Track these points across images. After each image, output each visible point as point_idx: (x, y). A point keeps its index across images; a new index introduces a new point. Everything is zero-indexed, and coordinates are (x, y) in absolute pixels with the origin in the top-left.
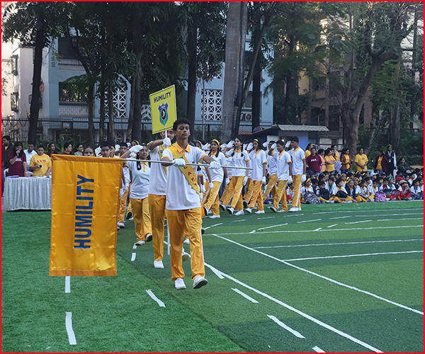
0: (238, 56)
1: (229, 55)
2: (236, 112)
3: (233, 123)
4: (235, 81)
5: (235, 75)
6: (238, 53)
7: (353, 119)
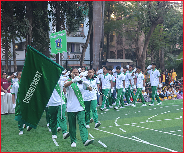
0: (101, 20)
1: (96, 19)
2: (101, 51)
3: (100, 58)
4: (100, 34)
5: (100, 30)
6: (101, 18)
7: (142, 56)
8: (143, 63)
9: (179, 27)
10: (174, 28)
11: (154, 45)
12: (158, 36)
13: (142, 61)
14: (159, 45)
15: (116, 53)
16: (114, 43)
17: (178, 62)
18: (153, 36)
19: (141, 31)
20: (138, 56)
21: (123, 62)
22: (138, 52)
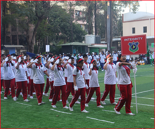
7: (31, 42)
8: (32, 48)
9: (61, 19)
10: (57, 20)
11: (40, 34)
12: (43, 28)
13: (31, 46)
14: (44, 35)
15: (11, 38)
16: (9, 30)
17: (59, 47)
18: (40, 27)
19: (31, 23)
20: (28, 42)
21: (17, 47)
22: (28, 39)
